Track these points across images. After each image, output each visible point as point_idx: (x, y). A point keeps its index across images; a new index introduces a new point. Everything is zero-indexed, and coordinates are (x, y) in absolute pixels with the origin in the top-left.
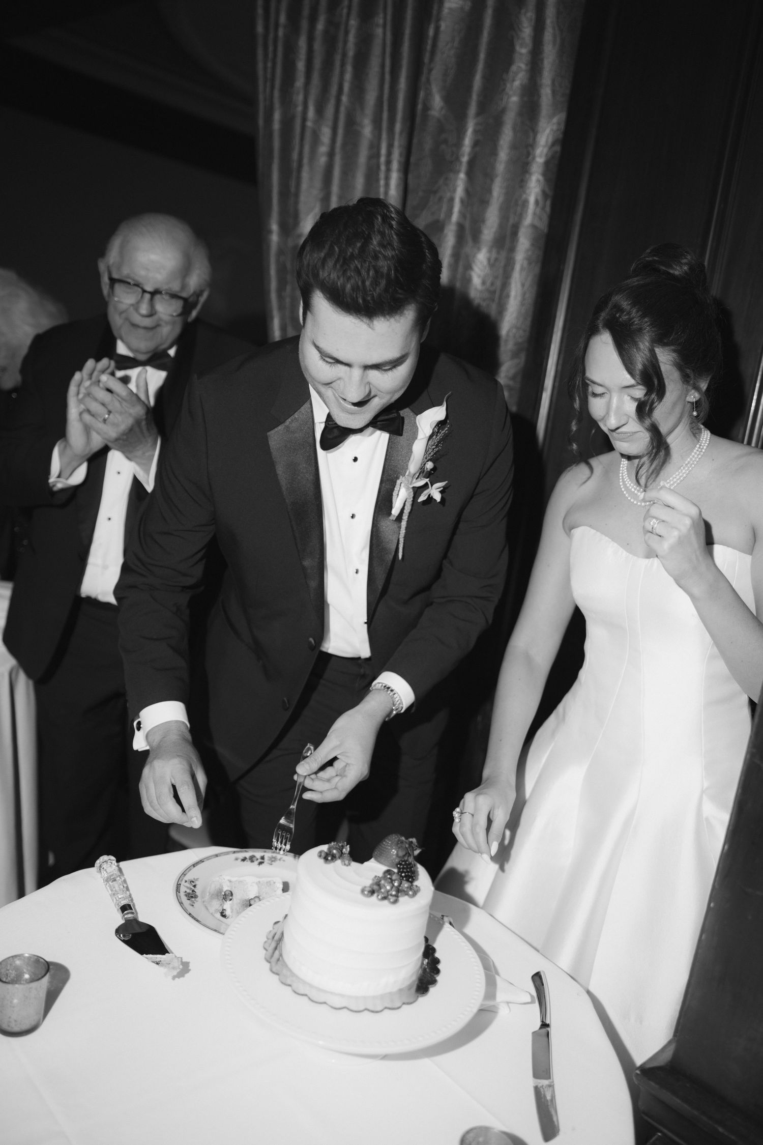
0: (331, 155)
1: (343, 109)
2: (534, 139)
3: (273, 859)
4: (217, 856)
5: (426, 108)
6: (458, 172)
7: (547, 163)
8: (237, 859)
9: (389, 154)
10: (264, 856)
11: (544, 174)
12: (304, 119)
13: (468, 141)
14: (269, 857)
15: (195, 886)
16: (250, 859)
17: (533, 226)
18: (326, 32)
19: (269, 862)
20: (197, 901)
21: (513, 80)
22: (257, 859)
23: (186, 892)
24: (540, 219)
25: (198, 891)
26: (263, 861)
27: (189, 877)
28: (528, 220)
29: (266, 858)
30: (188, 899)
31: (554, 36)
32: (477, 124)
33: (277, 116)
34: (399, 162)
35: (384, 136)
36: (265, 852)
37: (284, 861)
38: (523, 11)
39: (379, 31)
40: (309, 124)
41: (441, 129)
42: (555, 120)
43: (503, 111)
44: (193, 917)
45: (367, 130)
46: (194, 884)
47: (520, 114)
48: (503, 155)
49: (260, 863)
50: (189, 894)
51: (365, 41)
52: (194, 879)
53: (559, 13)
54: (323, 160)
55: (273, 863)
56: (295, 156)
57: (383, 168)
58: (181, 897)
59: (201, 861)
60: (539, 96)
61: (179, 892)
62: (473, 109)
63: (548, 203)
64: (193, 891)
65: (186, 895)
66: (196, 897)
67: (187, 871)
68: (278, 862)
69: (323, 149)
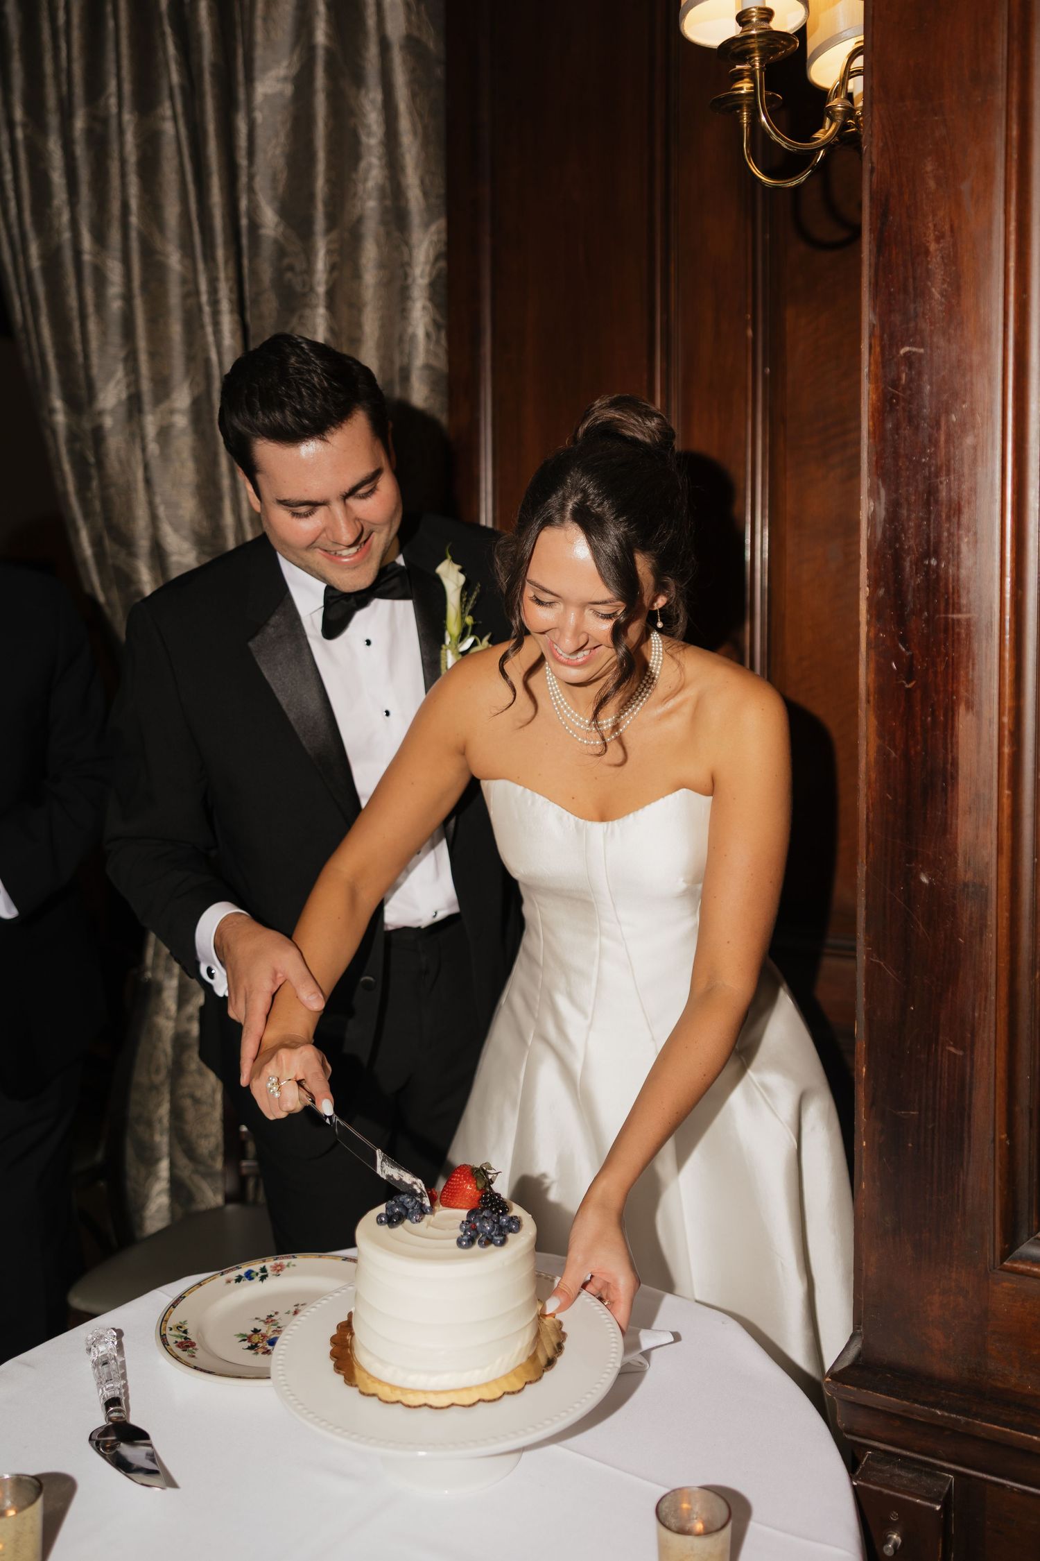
0: (128, 297)
1: (134, 235)
2: (411, 255)
3: (279, 1268)
4: (200, 1284)
5: (254, 226)
6: (316, 306)
7: (432, 285)
8: (229, 1282)
9: (213, 291)
10: (264, 1267)
11: (432, 298)
12: (77, 253)
13: (321, 264)
14: (271, 1267)
15: (185, 1332)
16: (247, 1277)
17: (427, 367)
18: (89, 131)
19: (275, 1273)
20: (196, 1349)
21: (366, 180)
22: (257, 1274)
23: (176, 1342)
24: (436, 355)
25: (192, 1336)
26: (265, 1274)
27: (173, 1320)
28: (419, 359)
29: (268, 1268)
30: (184, 1351)
31: (414, 125)
32: (329, 242)
33: (34, 249)
34: (231, 301)
35: (201, 266)
36: (264, 1261)
37: (294, 1265)
38: (363, 92)
39: (168, 127)
40: (87, 258)
41: (281, 252)
42: (433, 228)
43: (360, 220)
44: (201, 1370)
45: (174, 260)
46: (183, 1330)
47: (384, 222)
48: (370, 277)
49: (263, 1278)
50: (181, 1343)
51: (150, 142)
52: (181, 1323)
53: (414, 95)
54: (116, 305)
55: (280, 1272)
56: (73, 301)
57: (207, 309)
58: (174, 1349)
59: (180, 1297)
60: (407, 200)
61: (168, 1345)
62: (320, 223)
63: (443, 334)
64: (186, 1338)
65: (179, 1346)
66: (193, 1345)
67: (167, 1314)
68: (286, 1269)
69: (115, 289)
